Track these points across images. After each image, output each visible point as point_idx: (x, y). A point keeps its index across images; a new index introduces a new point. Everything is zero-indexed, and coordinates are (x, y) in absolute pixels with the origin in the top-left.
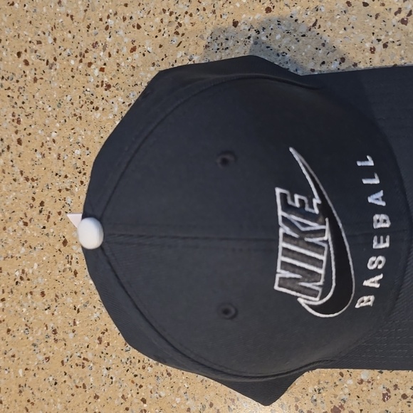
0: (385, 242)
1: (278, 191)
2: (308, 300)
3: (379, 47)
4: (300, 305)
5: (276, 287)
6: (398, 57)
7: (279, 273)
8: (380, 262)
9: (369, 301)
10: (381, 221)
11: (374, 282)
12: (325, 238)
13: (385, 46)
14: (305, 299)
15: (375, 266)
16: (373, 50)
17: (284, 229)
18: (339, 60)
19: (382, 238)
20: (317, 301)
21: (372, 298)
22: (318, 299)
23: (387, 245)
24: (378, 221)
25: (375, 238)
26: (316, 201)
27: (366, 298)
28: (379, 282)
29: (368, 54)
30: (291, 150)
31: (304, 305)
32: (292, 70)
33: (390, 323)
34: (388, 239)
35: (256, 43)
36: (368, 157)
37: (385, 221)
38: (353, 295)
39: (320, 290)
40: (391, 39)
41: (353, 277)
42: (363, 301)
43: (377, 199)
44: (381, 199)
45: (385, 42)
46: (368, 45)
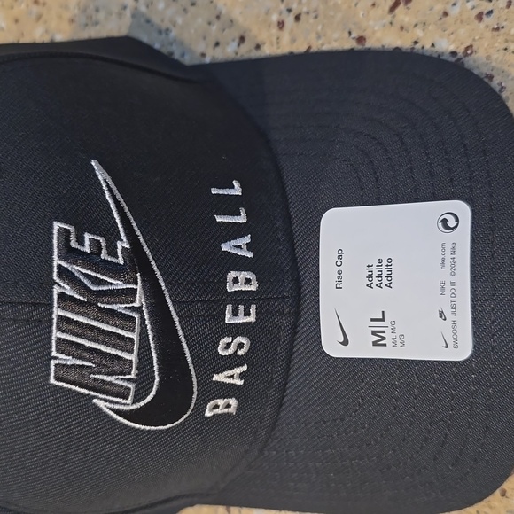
0: (247, 314)
1: (57, 225)
2: (111, 402)
3: (290, 20)
4: (98, 409)
5: (52, 381)
6: (313, 36)
7: (56, 358)
8: (240, 346)
9: (228, 406)
10: (241, 281)
11: (232, 376)
12: (136, 304)
13: (297, 18)
14: (106, 400)
15: (230, 352)
16: (281, 25)
17: (62, 287)
18: (237, 40)
19: (241, 307)
20: (128, 405)
21: (233, 402)
22: (129, 401)
23: (252, 319)
24: (236, 281)
25: (229, 308)
26: (123, 244)
27: (221, 402)
28: (242, 376)
29: (275, 30)
30: (93, 163)
31: (105, 410)
32: (177, 56)
33: (276, 441)
34: (253, 309)
35: (133, 16)
36: (235, 183)
37: (248, 282)
38: (195, 396)
39: (131, 386)
40: (305, 9)
41: (191, 367)
42: (216, 407)
43: (239, 247)
44: (245, 247)
45: (297, 13)
46: (275, 18)
